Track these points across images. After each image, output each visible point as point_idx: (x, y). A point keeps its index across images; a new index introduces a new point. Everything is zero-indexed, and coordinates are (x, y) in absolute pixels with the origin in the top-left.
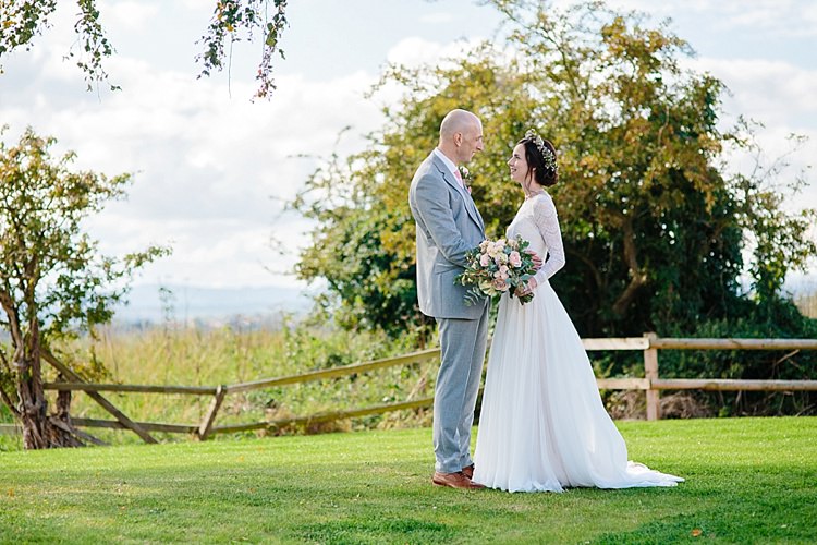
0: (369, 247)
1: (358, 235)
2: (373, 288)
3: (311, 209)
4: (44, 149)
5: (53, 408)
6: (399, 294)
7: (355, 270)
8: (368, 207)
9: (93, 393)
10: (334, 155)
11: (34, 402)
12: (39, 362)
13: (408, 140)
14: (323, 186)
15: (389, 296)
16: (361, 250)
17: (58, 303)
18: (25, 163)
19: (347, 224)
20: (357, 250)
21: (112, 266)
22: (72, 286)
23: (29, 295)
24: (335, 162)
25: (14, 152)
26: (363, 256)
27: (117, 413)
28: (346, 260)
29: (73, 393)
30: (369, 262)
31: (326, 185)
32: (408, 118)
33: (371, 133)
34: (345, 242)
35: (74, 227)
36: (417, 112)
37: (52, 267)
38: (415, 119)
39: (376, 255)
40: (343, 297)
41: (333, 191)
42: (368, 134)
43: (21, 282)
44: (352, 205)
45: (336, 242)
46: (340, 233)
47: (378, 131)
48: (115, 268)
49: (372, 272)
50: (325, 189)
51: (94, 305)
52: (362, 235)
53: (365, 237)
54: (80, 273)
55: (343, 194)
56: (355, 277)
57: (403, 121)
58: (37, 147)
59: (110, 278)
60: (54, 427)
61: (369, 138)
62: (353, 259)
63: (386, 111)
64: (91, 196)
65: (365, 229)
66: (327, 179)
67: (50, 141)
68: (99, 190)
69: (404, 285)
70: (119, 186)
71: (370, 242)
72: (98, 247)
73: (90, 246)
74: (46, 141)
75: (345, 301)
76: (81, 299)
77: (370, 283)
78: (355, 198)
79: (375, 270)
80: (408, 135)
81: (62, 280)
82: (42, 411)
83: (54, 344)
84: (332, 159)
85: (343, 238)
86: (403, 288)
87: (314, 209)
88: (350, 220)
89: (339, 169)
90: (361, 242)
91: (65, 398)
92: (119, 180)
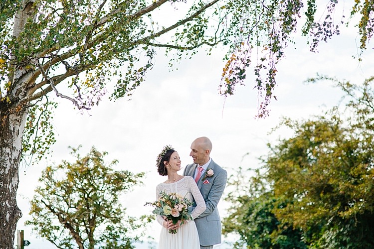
0: (262, 217)
1: (256, 211)
2: (264, 239)
3: (228, 197)
4: (101, 158)
6: (279, 244)
7: (255, 229)
8: (258, 196)
10: (240, 168)
13: (281, 160)
14: (234, 184)
15: (273, 244)
16: (258, 219)
17: (105, 241)
18: (91, 165)
19: (250, 204)
20: (255, 219)
21: (134, 222)
22: (113, 232)
23: (90, 235)
24: (240, 171)
25: (87, 159)
26: (259, 222)
28: (249, 224)
30: (262, 225)
31: (236, 184)
32: (281, 150)
33: (261, 157)
34: (249, 214)
35: (115, 201)
36: (285, 146)
37: (102, 222)
38: (285, 150)
39: (266, 222)
40: (248, 244)
41: (239, 187)
42: (259, 157)
43: (86, 229)
44: (250, 195)
45: (244, 214)
46: (246, 209)
47: (265, 156)
48: (135, 223)
49: (264, 231)
50: (235, 186)
51: (125, 243)
52: (259, 210)
53: (260, 211)
54: (118, 225)
55: (244, 188)
56: (254, 233)
57: (278, 151)
58: (97, 157)
59: (134, 228)
61: (260, 159)
62: (253, 224)
63: (269, 145)
64: (125, 184)
65: (260, 207)
66: (237, 180)
67: (104, 154)
68: (130, 180)
69: (282, 238)
70: (139, 179)
71: (263, 214)
72: (126, 211)
73: (122, 211)
74: (102, 154)
75: (249, 246)
76: (117, 239)
77: (263, 237)
78: (251, 191)
79: (266, 229)
80: (281, 158)
81: (109, 228)
85: (247, 212)
86: (281, 240)
88: (252, 202)
89: (243, 175)
90: (258, 214)
92: (139, 175)
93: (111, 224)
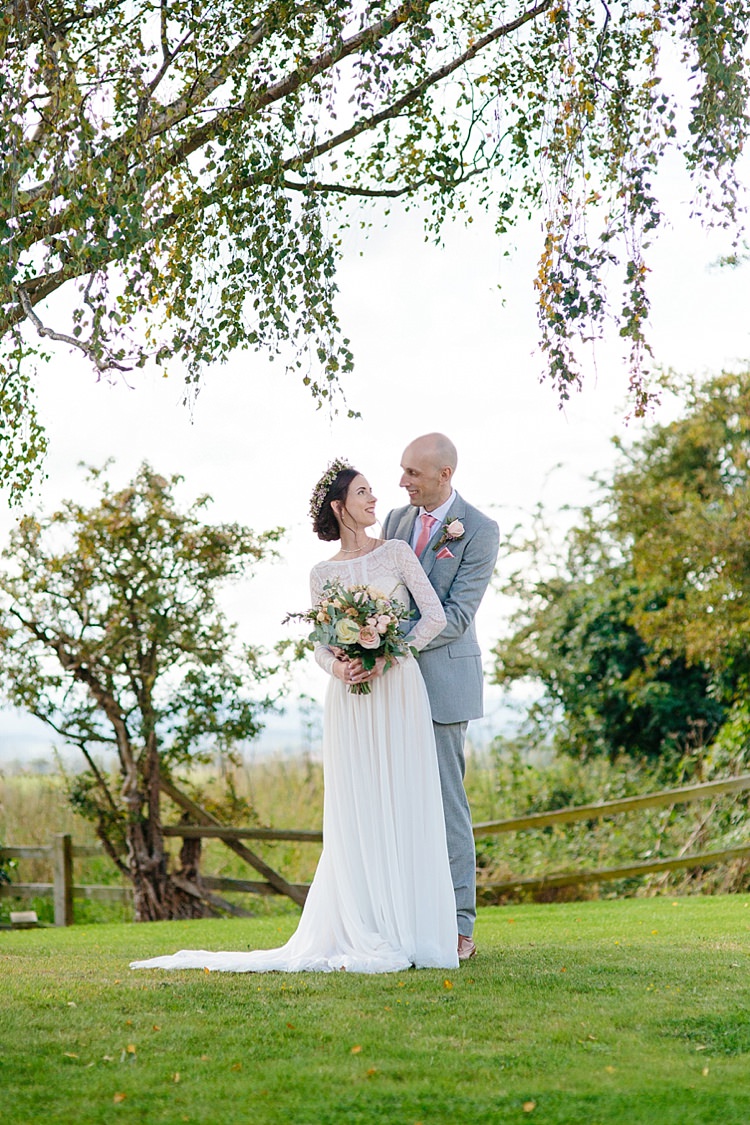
0: (604, 634)
1: (585, 619)
2: (610, 694)
3: (509, 582)
4: (166, 491)
5: (176, 863)
6: (648, 705)
7: (584, 668)
8: (590, 580)
9: (232, 841)
10: (539, 505)
11: (150, 854)
12: (158, 797)
13: (650, 482)
14: (525, 549)
15: (635, 706)
16: (592, 639)
17: (183, 711)
18: (141, 511)
19: (569, 602)
20: (585, 640)
21: (260, 660)
22: (204, 687)
23: (144, 698)
24: (539, 516)
25: (128, 494)
26: (595, 648)
27: (266, 871)
28: (569, 655)
29: (205, 841)
30: (604, 657)
31: (530, 547)
32: (649, 452)
33: (595, 473)
34: (568, 629)
35: (206, 605)
36: (660, 443)
37: (174, 661)
38: (659, 452)
39: (614, 648)
40: (567, 709)
41: (540, 556)
42: (591, 474)
43: (133, 683)
44: (568, 577)
45: (554, 629)
46: (559, 614)
47: (605, 470)
48: (263, 662)
49: (609, 671)
50: (528, 555)
51: (236, 715)
52: (593, 618)
53: (597, 621)
54: (216, 668)
55: (554, 560)
56: (581, 678)
57: (641, 455)
58: (156, 488)
59: (258, 676)
60: (179, 890)
61: (592, 479)
62: (579, 653)
63: (617, 441)
64: (234, 559)
65: (597, 609)
66: (531, 538)
67: (175, 480)
68: (244, 550)
69: (657, 689)
70: (270, 544)
71: (605, 628)
72: (237, 631)
73: (226, 631)
74: (169, 479)
75: (570, 713)
76: (217, 705)
77: (606, 688)
78: (570, 565)
79: (614, 668)
80: (650, 474)
81: (191, 678)
82: (162, 866)
83: (178, 771)
84: (536, 510)
85: (562, 622)
86: (655, 695)
87: (514, 583)
88: (574, 596)
89: (547, 525)
90: (591, 629)
91: (191, 847)
92: (269, 536)
93: (197, 667)
